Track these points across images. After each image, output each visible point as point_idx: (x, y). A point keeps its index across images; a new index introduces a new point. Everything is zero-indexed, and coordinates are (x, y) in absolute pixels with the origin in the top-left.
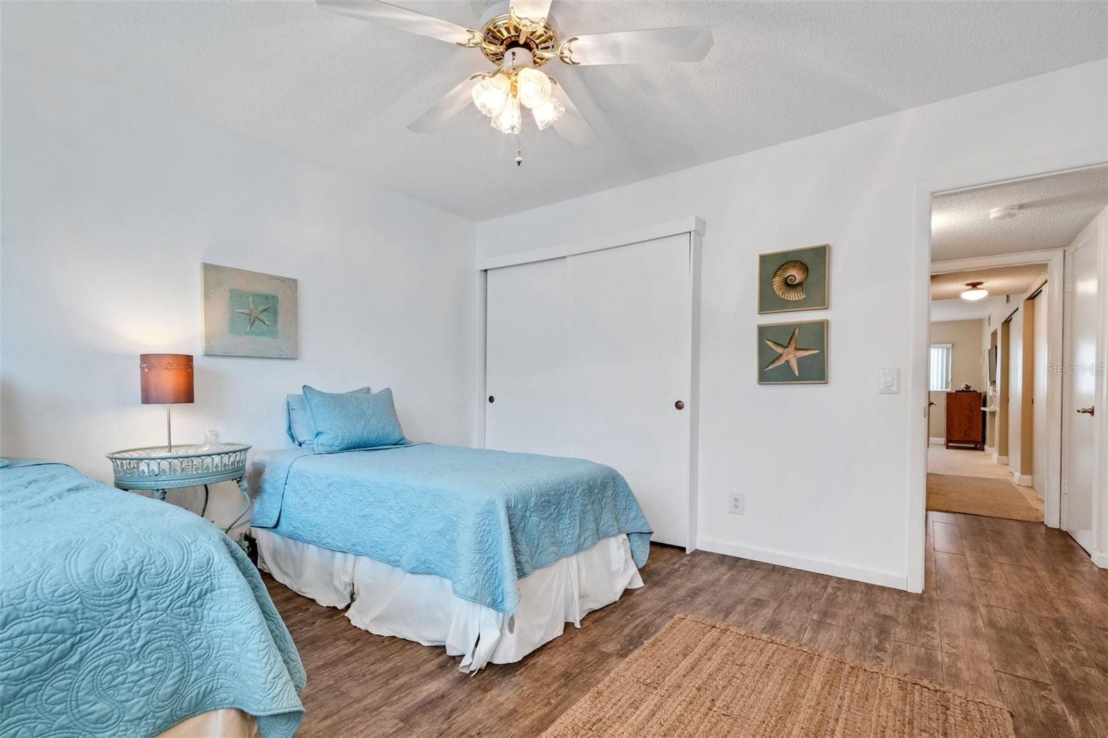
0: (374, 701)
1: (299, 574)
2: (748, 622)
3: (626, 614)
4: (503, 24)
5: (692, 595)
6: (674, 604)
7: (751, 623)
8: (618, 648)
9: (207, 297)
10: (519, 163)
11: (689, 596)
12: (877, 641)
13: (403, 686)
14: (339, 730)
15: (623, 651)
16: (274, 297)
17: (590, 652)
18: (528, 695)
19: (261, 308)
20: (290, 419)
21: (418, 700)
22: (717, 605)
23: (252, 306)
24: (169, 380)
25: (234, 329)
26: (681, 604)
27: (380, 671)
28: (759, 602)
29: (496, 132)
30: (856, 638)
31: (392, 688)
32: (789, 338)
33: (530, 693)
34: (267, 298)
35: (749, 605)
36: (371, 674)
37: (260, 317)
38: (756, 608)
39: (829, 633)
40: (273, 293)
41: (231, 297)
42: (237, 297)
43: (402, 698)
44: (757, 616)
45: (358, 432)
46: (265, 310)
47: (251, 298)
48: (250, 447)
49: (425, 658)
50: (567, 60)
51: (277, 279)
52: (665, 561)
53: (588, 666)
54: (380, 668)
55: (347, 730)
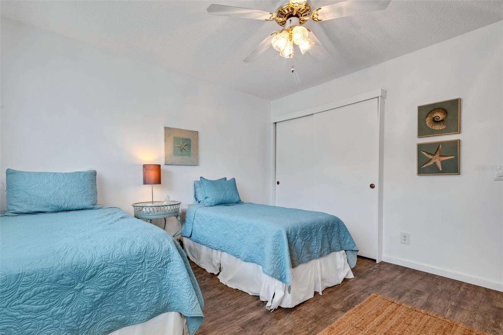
0: (230, 317)
1: (199, 258)
2: (412, 302)
3: (345, 291)
4: (286, 7)
5: (380, 285)
6: (371, 288)
7: (414, 303)
8: (341, 307)
9: (165, 141)
10: (293, 71)
11: (379, 285)
12: (494, 322)
13: (242, 312)
14: (216, 328)
15: (344, 309)
16: (189, 139)
17: (327, 307)
18: (298, 324)
19: (185, 144)
20: (195, 191)
21: (248, 319)
22: (394, 291)
23: (181, 143)
24: (152, 175)
25: (175, 154)
26: (374, 289)
27: (232, 304)
28: (418, 292)
29: (282, 58)
30: (480, 318)
31: (237, 312)
32: (436, 150)
33: (299, 324)
34: (187, 140)
35: (413, 293)
36: (228, 305)
37: (184, 148)
38: (417, 295)
39: (463, 314)
40: (190, 138)
41: (174, 140)
42: (176, 140)
43: (242, 317)
44: (417, 299)
45: (221, 197)
46: (186, 145)
47: (181, 140)
48: (181, 203)
49: (251, 300)
50: (316, 19)
51: (191, 132)
52: (365, 266)
53: (327, 314)
54: (232, 302)
55: (220, 328)
